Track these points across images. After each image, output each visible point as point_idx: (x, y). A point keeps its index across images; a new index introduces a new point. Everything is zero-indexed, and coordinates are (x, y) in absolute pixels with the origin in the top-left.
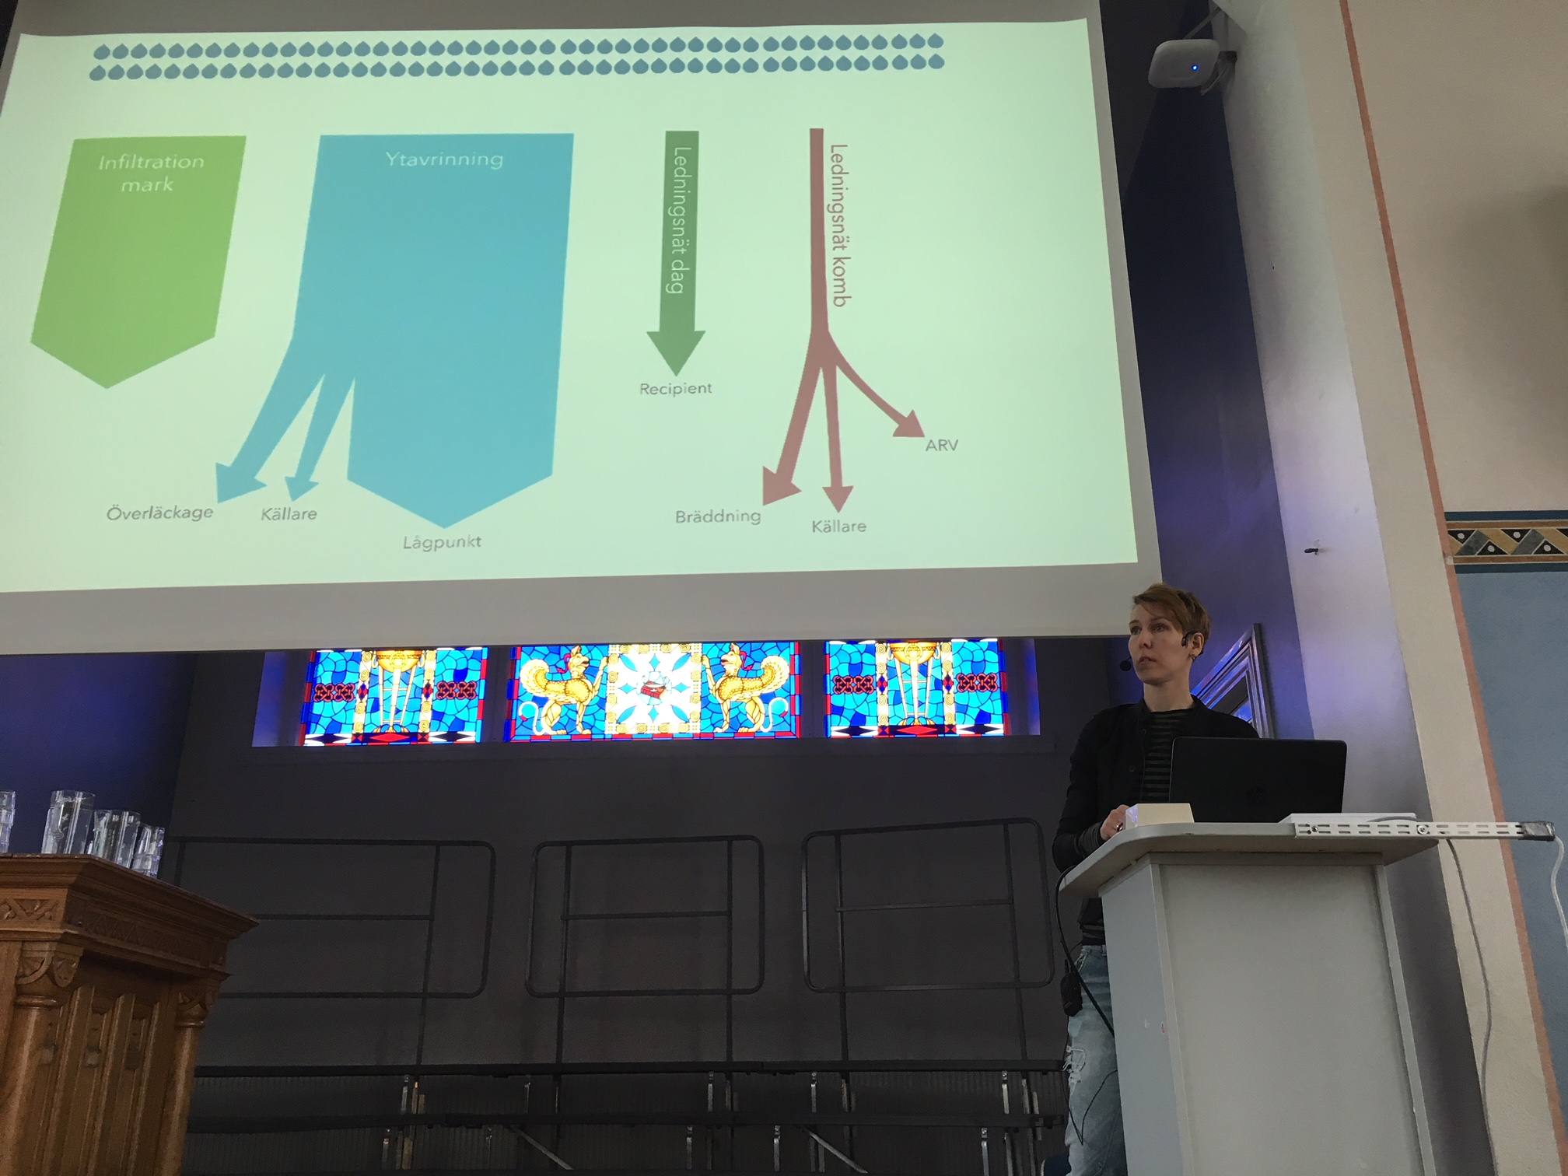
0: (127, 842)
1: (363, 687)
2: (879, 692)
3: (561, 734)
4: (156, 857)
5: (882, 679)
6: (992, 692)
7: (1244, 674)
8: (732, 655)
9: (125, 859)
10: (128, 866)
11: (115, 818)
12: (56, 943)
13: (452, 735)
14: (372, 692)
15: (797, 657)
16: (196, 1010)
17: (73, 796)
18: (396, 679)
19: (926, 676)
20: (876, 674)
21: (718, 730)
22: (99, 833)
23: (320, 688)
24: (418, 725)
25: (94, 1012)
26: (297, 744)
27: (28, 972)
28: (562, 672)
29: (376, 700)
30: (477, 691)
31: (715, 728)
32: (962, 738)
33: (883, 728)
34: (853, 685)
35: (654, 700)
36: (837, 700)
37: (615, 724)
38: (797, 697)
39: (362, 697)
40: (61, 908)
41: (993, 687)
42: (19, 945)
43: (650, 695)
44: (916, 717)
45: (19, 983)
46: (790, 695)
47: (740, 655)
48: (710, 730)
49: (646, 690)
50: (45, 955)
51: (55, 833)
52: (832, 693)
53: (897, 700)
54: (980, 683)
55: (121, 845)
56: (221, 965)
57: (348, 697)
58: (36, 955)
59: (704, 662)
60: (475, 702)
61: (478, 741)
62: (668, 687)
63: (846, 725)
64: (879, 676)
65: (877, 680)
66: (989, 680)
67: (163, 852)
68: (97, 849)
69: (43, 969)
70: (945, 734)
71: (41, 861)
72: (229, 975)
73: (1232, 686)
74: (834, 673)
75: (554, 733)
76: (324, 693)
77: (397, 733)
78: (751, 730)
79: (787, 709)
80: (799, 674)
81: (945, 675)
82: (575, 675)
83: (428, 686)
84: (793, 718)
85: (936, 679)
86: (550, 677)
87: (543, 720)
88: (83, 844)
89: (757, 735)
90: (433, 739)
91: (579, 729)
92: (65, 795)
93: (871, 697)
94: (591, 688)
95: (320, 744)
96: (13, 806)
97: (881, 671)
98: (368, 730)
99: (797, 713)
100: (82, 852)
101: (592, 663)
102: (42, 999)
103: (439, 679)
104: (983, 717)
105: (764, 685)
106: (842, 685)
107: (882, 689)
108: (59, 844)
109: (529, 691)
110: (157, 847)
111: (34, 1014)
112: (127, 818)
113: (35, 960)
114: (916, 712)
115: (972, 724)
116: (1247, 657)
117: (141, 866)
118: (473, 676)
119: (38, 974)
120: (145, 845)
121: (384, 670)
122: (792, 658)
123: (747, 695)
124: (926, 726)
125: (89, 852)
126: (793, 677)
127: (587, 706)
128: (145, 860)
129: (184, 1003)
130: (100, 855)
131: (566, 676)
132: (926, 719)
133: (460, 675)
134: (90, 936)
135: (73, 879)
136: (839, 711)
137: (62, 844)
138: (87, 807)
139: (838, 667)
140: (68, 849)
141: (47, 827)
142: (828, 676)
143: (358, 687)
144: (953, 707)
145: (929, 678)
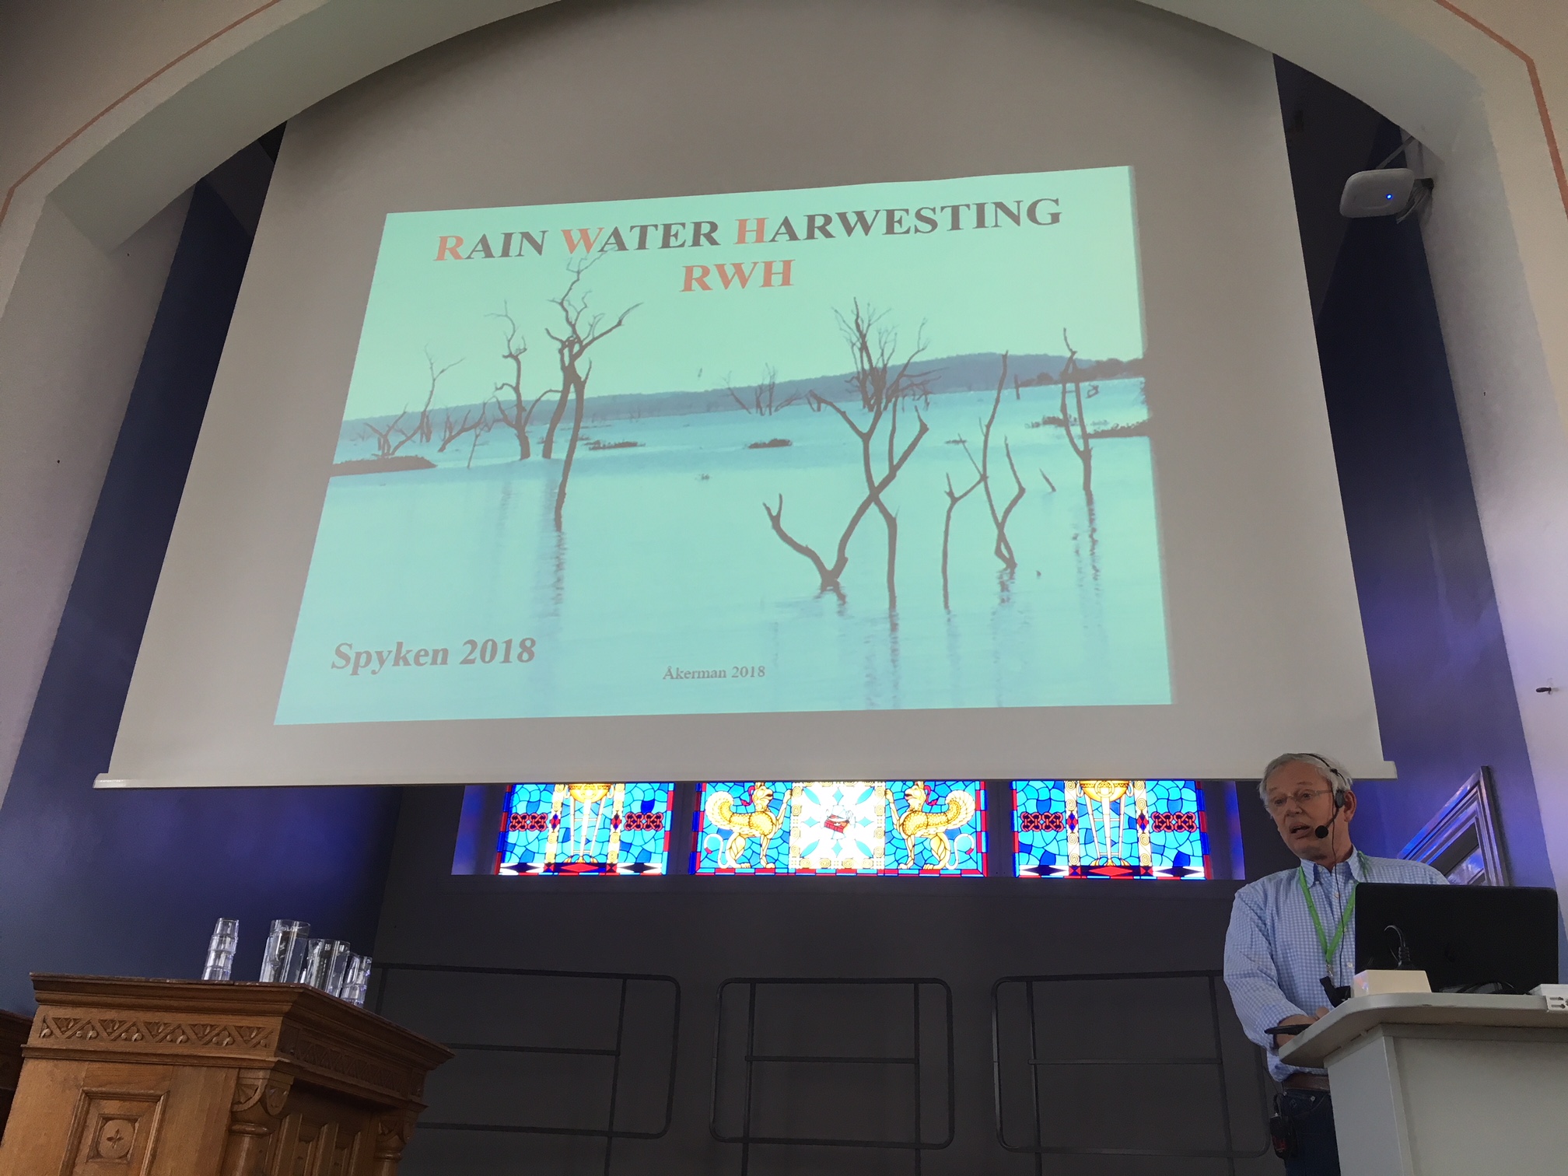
0: (338, 970)
1: (555, 817)
2: (1069, 831)
3: (744, 869)
4: (363, 987)
5: (1072, 816)
6: (1190, 832)
7: (1473, 820)
8: (916, 789)
9: (335, 988)
10: (337, 995)
11: (328, 947)
12: (269, 1072)
13: (639, 867)
14: (564, 823)
15: (982, 792)
16: (394, 1141)
17: (290, 926)
18: (587, 810)
19: (1119, 815)
20: (1065, 811)
21: (902, 866)
22: (313, 961)
23: (515, 818)
24: (607, 856)
25: (300, 1140)
26: (493, 873)
27: (242, 1100)
28: (746, 804)
29: (568, 829)
30: (663, 822)
31: (899, 864)
32: (1159, 881)
33: (1074, 868)
34: (1042, 822)
35: (837, 834)
36: (1025, 837)
37: (798, 859)
38: (983, 834)
39: (554, 826)
40: (276, 1038)
41: (1191, 827)
42: (235, 1072)
43: (834, 830)
44: (1109, 857)
45: (234, 1110)
46: (976, 832)
47: (924, 789)
48: (894, 866)
49: (830, 824)
50: (259, 1083)
51: (273, 962)
52: (1020, 830)
53: (1088, 840)
54: (1177, 822)
55: (332, 974)
56: (419, 1096)
57: (542, 827)
58: (249, 1082)
59: (888, 796)
60: (661, 833)
61: (664, 873)
62: (852, 821)
63: (1035, 863)
64: (1068, 813)
65: (1067, 817)
66: (1187, 820)
67: (370, 981)
68: (310, 977)
69: (257, 1097)
70: (1141, 876)
71: (259, 989)
72: (426, 1107)
73: (1460, 834)
74: (1021, 810)
75: (739, 866)
76: (519, 822)
77: (586, 863)
78: (935, 867)
79: (973, 846)
80: (986, 810)
81: (1139, 813)
82: (759, 808)
83: (617, 817)
84: (980, 855)
85: (1130, 817)
86: (734, 809)
87: (727, 852)
88: (298, 973)
89: (942, 872)
90: (621, 871)
91: (763, 864)
92: (283, 924)
93: (1061, 835)
94: (774, 821)
95: (515, 873)
96: (236, 934)
97: (1071, 808)
98: (559, 860)
99: (984, 850)
100: (296, 982)
101: (776, 796)
102: (254, 1127)
103: (627, 810)
104: (1181, 860)
105: (948, 820)
106: (1030, 822)
107: (1072, 827)
108: (276, 971)
109: (714, 823)
110: (364, 976)
111: (246, 1142)
112: (339, 948)
113: (250, 1086)
114: (1109, 851)
115: (1169, 865)
116: (1476, 803)
117: (349, 996)
118: (660, 807)
119: (252, 1102)
120: (353, 973)
121: (575, 800)
122: (978, 793)
123: (932, 830)
124: (1120, 867)
125: (302, 981)
126: (978, 813)
127: (771, 839)
128: (353, 989)
129: (383, 1134)
130: (312, 984)
131: (750, 808)
132: (1120, 859)
133: (647, 806)
134: (301, 1065)
135: (286, 1008)
136: (1028, 849)
137: (278, 973)
138: (304, 937)
139: (1026, 802)
140: (284, 979)
141: (266, 954)
142: (1015, 812)
143: (551, 817)
144: (1148, 847)
145: (1122, 816)
